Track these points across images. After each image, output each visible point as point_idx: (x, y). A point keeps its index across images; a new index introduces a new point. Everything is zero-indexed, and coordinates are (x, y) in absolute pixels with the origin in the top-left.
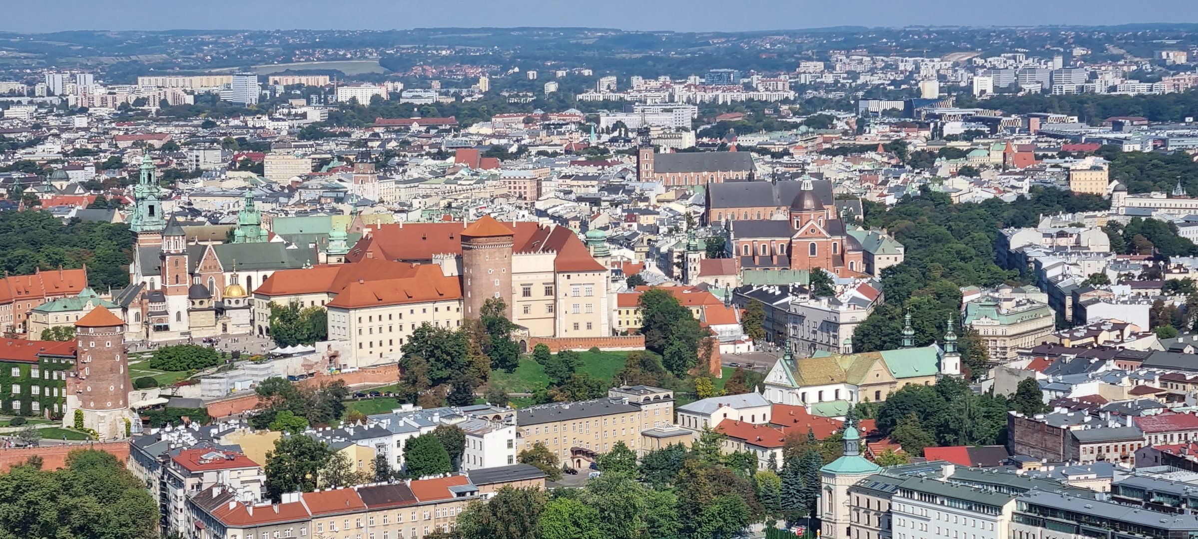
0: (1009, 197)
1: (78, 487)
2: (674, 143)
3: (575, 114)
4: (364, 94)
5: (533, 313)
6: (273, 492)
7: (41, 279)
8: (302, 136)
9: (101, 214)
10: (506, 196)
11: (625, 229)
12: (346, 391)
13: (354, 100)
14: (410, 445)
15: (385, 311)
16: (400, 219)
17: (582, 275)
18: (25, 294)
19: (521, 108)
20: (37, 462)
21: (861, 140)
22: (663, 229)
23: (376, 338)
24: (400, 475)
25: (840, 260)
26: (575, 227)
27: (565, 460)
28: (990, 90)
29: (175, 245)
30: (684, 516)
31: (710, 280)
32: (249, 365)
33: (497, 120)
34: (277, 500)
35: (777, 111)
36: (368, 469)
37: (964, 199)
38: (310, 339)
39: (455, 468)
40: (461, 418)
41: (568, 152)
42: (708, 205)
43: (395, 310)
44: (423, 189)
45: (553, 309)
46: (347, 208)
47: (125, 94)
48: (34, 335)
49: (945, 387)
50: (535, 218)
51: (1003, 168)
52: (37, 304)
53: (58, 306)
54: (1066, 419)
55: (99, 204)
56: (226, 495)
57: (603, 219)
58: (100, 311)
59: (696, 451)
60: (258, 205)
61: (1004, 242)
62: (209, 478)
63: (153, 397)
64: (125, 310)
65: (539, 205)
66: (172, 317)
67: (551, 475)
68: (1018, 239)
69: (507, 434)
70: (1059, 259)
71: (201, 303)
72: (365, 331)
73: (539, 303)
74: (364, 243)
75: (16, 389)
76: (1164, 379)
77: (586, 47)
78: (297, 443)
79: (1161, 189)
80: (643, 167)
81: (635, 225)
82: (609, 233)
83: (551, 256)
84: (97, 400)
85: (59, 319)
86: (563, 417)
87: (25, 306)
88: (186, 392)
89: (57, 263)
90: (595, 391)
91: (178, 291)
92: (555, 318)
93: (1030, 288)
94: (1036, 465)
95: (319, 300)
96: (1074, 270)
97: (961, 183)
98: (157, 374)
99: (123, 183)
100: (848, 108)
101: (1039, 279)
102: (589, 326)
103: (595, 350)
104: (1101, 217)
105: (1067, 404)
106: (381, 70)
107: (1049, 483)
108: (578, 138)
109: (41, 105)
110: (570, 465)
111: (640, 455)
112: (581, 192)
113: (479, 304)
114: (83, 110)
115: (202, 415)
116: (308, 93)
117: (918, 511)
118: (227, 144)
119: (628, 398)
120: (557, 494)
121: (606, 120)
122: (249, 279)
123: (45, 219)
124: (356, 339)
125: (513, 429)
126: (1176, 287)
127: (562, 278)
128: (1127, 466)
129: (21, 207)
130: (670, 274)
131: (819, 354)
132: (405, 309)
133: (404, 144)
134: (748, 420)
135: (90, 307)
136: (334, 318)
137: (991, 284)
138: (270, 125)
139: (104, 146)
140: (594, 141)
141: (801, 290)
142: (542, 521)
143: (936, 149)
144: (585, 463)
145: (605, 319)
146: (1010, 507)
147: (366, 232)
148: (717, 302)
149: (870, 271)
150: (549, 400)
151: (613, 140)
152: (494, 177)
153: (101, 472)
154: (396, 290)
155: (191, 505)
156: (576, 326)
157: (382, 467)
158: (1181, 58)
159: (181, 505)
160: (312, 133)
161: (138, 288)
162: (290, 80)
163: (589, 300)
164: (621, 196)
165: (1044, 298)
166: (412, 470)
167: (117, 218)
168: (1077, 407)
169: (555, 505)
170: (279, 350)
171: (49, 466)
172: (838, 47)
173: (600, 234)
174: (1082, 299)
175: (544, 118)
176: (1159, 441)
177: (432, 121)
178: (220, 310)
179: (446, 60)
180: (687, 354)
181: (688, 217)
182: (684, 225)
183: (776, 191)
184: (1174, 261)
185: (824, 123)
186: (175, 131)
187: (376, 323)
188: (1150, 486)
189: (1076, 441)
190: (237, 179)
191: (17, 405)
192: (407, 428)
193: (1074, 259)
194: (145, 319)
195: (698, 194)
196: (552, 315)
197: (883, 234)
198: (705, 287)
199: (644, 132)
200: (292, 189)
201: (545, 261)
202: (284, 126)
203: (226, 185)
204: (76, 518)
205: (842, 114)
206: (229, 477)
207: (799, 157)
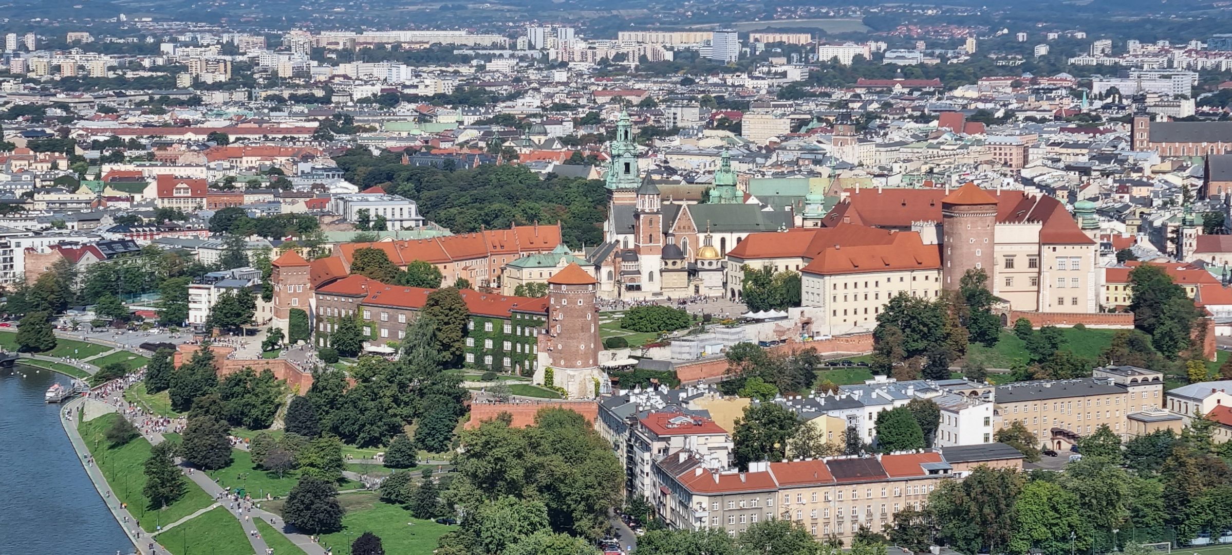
1: (546, 446)
2: (1172, 111)
3: (1067, 79)
4: (846, 54)
5: (1015, 286)
6: (740, 460)
7: (517, 234)
8: (781, 96)
9: (575, 170)
10: (991, 163)
12: (818, 359)
13: (835, 59)
14: (882, 418)
15: (861, 279)
16: (879, 183)
17: (1069, 247)
18: (501, 249)
19: (1009, 71)
20: (506, 419)
22: (1157, 202)
23: (851, 305)
24: (869, 449)
26: (1062, 197)
27: (1045, 441)
29: (649, 204)
30: (1170, 507)
31: (1206, 257)
32: (720, 328)
33: (984, 83)
34: (744, 468)
36: (839, 441)
38: (783, 305)
39: (929, 445)
40: (936, 393)
41: (1057, 118)
42: (1206, 178)
43: (871, 278)
44: (904, 153)
45: (1036, 282)
46: (825, 170)
47: (604, 49)
48: (508, 290)
50: (1020, 187)
52: (511, 259)
53: (532, 261)
55: (575, 159)
56: (692, 461)
57: (1093, 189)
58: (573, 268)
59: (1185, 438)
60: (734, 165)
62: (676, 443)
63: (622, 358)
64: (598, 268)
65: (1025, 173)
66: (645, 277)
67: (1029, 456)
69: (986, 410)
71: (674, 263)
72: (840, 298)
73: (1022, 276)
74: (842, 207)
75: (489, 344)
77: (1080, 9)
78: (766, 411)
80: (1137, 136)
81: (1127, 197)
83: (1037, 227)
84: (567, 358)
85: (533, 275)
86: (1043, 396)
87: (500, 260)
88: (656, 354)
89: (532, 218)
90: (1079, 370)
91: (651, 251)
92: (1038, 292)
95: (794, 264)
98: (628, 334)
99: (600, 139)
102: (1075, 301)
103: (1080, 327)
106: (864, 29)
108: (1069, 104)
109: (522, 59)
110: (1049, 446)
111: (1124, 439)
112: (1070, 160)
113: (959, 274)
114: (563, 65)
115: (671, 378)
116: (788, 51)
118: (705, 102)
119: (1113, 379)
120: (1035, 477)
121: (1099, 85)
122: (723, 241)
123: (522, 174)
124: (830, 306)
125: (991, 406)
127: (1047, 250)
129: (500, 160)
130: (1163, 249)
132: (882, 277)
133: (886, 106)
135: (563, 263)
136: (808, 283)
138: (749, 83)
139: (582, 101)
140: (1085, 107)
142: (1019, 504)
144: (1066, 445)
145: (1091, 295)
147: (843, 196)
148: (1213, 281)
150: (1030, 377)
151: (1106, 107)
152: (979, 142)
153: (569, 432)
154: (873, 257)
155: (657, 469)
156: (1061, 301)
157: (852, 439)
159: (647, 469)
160: (792, 92)
161: (612, 246)
162: (771, 38)
163: (1075, 274)
164: (1112, 166)
166: (883, 444)
167: (593, 174)
169: (1032, 488)
170: (751, 315)
171: (519, 423)
173: (1090, 205)
175: (1034, 82)
177: (916, 83)
178: (693, 272)
179: (932, 20)
180: (1178, 335)
181: (1185, 190)
182: (1180, 199)
186: (653, 88)
187: (851, 290)
190: (714, 138)
191: (489, 360)
192: (880, 401)
194: (617, 278)
195: (1196, 166)
196: (1035, 288)
198: (1200, 264)
199: (1139, 99)
200: (770, 150)
201: (1031, 231)
202: (764, 84)
203: (703, 143)
204: (542, 477)
206: (697, 443)
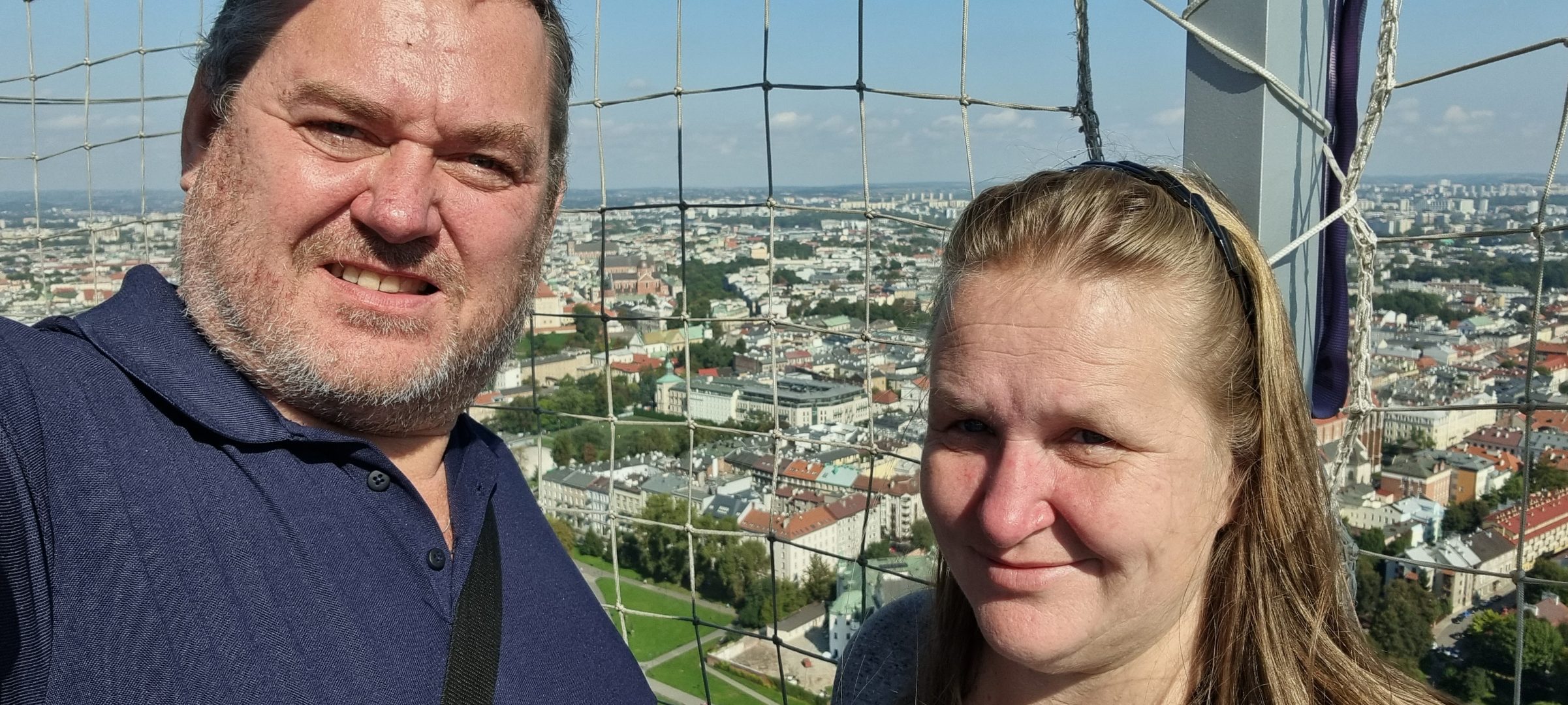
0: (727, 261)
11: (562, 279)
21: (664, 237)
25: (658, 289)
28: (716, 215)
35: (626, 224)
37: (709, 262)
49: (707, 343)
51: (724, 248)
54: (756, 355)
61: (726, 280)
68: (732, 278)
70: (750, 286)
76: (794, 337)
79: (788, 256)
82: (556, 280)
93: (738, 299)
94: (745, 375)
96: (755, 291)
97: (707, 255)
100: (657, 223)
101: (740, 295)
104: (765, 268)
105: (756, 348)
107: (752, 383)
117: (698, 397)
126: (797, 297)
128: (782, 373)
131: (653, 331)
134: (623, 361)
137: (722, 298)
141: (642, 303)
143: (695, 240)
146: (737, 393)
149: (671, 294)
158: (792, 201)
165: (744, 304)
168: (761, 350)
172: (651, 196)
174: (760, 303)
176: (794, 362)
183: (629, 260)
184: (795, 286)
185: (647, 230)
188: (792, 382)
189: (761, 364)
193: (755, 286)
197: (676, 278)
205: (655, 226)
207: (637, 245)
